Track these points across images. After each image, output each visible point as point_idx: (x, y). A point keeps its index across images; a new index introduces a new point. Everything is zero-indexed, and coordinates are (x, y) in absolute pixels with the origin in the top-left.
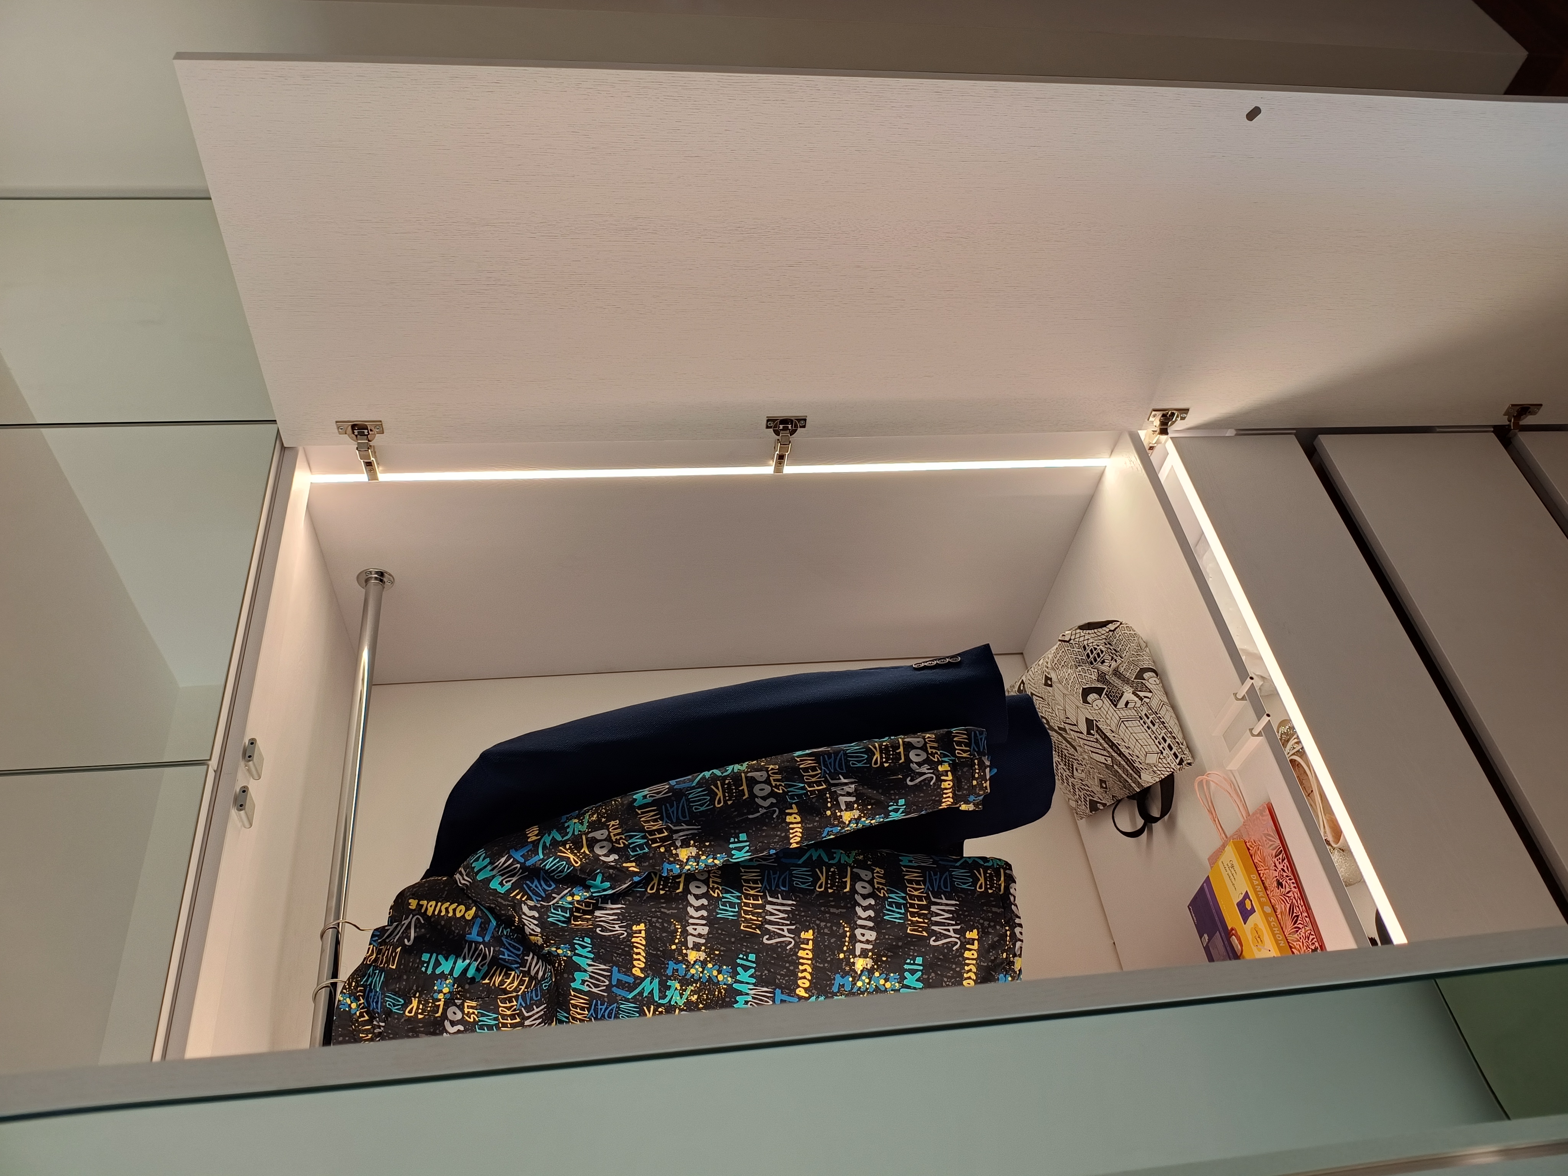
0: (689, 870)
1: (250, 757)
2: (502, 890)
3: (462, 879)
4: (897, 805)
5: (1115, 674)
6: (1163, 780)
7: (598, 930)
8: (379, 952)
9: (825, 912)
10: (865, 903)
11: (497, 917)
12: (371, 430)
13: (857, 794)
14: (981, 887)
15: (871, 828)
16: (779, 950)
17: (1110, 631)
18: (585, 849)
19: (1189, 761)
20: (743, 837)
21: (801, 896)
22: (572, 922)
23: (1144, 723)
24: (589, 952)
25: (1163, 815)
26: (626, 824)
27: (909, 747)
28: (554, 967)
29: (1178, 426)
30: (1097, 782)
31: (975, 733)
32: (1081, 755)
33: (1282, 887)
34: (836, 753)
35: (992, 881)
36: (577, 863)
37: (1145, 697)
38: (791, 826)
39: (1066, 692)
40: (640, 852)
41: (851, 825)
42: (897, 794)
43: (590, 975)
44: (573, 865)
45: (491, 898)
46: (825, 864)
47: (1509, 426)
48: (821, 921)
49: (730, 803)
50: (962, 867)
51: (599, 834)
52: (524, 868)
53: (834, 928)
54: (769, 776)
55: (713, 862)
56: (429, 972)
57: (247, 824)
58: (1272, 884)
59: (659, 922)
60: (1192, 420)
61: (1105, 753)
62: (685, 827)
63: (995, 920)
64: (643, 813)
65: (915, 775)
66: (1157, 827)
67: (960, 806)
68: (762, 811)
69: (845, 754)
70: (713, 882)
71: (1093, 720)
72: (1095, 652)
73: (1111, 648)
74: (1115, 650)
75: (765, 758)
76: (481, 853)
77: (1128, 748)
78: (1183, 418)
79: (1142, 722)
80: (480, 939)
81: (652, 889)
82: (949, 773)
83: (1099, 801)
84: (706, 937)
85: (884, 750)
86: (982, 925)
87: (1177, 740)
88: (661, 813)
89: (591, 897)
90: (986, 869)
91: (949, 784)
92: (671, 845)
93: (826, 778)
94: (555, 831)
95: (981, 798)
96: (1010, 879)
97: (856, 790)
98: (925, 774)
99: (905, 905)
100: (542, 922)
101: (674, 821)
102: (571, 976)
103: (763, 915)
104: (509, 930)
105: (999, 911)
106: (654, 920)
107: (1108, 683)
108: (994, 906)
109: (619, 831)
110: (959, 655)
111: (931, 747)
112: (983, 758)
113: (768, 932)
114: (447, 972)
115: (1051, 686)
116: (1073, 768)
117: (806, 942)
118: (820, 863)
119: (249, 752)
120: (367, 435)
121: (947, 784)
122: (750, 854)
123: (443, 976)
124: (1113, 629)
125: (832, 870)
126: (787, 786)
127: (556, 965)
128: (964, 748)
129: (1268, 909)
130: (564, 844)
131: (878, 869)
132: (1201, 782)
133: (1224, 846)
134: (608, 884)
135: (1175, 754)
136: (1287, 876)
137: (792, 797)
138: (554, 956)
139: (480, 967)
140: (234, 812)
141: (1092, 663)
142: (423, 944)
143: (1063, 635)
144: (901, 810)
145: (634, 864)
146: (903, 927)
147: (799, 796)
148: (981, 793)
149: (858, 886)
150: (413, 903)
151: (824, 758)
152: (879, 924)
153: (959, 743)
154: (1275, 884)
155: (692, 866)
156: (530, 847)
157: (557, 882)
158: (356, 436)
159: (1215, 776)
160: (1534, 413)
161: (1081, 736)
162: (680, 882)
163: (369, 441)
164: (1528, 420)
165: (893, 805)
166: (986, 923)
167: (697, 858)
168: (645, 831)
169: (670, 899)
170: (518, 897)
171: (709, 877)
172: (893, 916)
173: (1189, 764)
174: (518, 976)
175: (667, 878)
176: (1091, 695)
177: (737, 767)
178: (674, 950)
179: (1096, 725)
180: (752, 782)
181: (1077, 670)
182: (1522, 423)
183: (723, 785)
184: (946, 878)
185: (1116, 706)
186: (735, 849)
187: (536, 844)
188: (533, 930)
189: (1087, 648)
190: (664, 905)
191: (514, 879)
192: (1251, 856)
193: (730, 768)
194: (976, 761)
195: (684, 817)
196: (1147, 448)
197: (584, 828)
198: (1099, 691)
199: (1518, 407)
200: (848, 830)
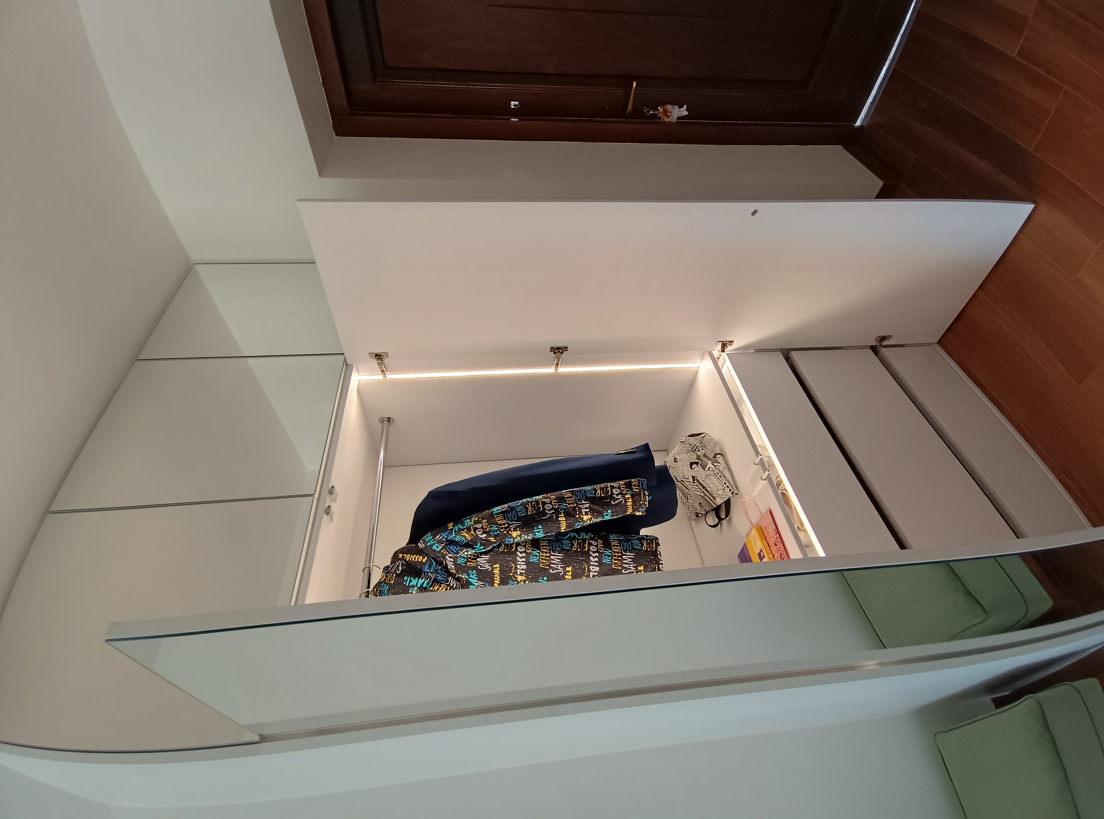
0: (517, 541)
1: (331, 493)
2: (438, 550)
3: (421, 545)
4: (608, 513)
5: (704, 456)
6: (725, 501)
7: (479, 567)
8: (386, 576)
9: (576, 559)
10: (594, 555)
11: (436, 561)
12: (383, 357)
13: (590, 508)
14: (645, 548)
15: (597, 523)
16: (557, 575)
17: (702, 437)
18: (472, 532)
19: (736, 493)
20: (540, 527)
21: (566, 552)
22: (468, 563)
23: (717, 476)
24: (476, 577)
25: (726, 517)
26: (490, 521)
27: (612, 487)
28: (461, 583)
29: (729, 349)
30: (698, 504)
31: (642, 481)
32: (691, 492)
33: (777, 546)
34: (581, 491)
35: (649, 545)
36: (469, 538)
37: (717, 465)
38: (561, 522)
39: (683, 464)
40: (495, 533)
41: (588, 522)
42: (608, 508)
44: (467, 539)
45: (433, 553)
46: (577, 539)
47: (877, 345)
48: (575, 563)
49: (534, 512)
50: (638, 539)
51: (479, 526)
52: (447, 540)
53: (581, 566)
54: (551, 501)
55: (527, 537)
56: (407, 585)
57: (330, 521)
58: (772, 545)
59: (505, 564)
60: (735, 346)
61: (701, 491)
62: (515, 522)
63: (651, 561)
64: (497, 517)
65: (615, 500)
66: (723, 522)
67: (636, 513)
68: (549, 516)
69: (585, 491)
70: (528, 546)
71: (695, 476)
72: (695, 446)
73: (702, 445)
74: (704, 446)
75: (550, 493)
76: (429, 534)
77: (710, 488)
78: (731, 345)
79: (716, 476)
80: (429, 571)
81: (501, 549)
82: (630, 499)
83: (699, 512)
84: (525, 570)
85: (602, 489)
86: (645, 564)
87: (731, 484)
88: (504, 517)
89: (475, 553)
90: (647, 540)
91: (630, 503)
92: (509, 530)
93: (576, 501)
94: (460, 524)
95: (645, 509)
96: (658, 544)
97: (589, 506)
98: (619, 499)
99: (611, 556)
100: (455, 563)
101: (510, 520)
103: (550, 560)
104: (441, 567)
105: (652, 558)
106: (503, 562)
107: (701, 460)
108: (651, 556)
109: (487, 524)
110: (635, 448)
111: (622, 488)
112: (645, 492)
113: (552, 567)
114: (415, 585)
115: (677, 462)
116: (688, 498)
117: (569, 572)
118: (574, 538)
119: (331, 491)
120: (382, 359)
121: (629, 503)
122: (543, 534)
123: (413, 586)
124: (703, 436)
125: (580, 541)
126: (559, 505)
127: (462, 582)
128: (637, 487)
129: (771, 556)
130: (463, 530)
131: (599, 541)
132: (741, 501)
133: (752, 529)
134: (483, 547)
135: (730, 490)
136: (779, 541)
137: (561, 510)
138: (461, 578)
139: (429, 582)
140: (325, 516)
141: (694, 451)
142: (404, 573)
143: (682, 440)
144: (609, 515)
145: (493, 538)
146: (611, 565)
147: (565, 509)
148: (644, 507)
149: (591, 548)
150: (401, 556)
151: (575, 493)
152: (600, 564)
153: (635, 486)
154: (774, 544)
155: (518, 539)
156: (449, 531)
157: (460, 546)
158: (377, 359)
159: (747, 499)
160: (888, 340)
161: (690, 483)
162: (513, 546)
163: (383, 361)
164: (886, 343)
165: (606, 513)
166: (647, 563)
167: (520, 536)
168: (497, 524)
169: (509, 553)
170: (445, 553)
171: (526, 544)
172: (606, 560)
173: (737, 494)
174: (445, 586)
175: (508, 545)
176: (694, 465)
177: (538, 497)
178: (512, 576)
179: (696, 478)
180: (544, 503)
181: (688, 454)
182: (883, 344)
183: (531, 505)
184: (629, 544)
185: (704, 469)
186: (537, 532)
187: (452, 530)
188: (451, 567)
189: (692, 445)
190: (507, 556)
191: (443, 545)
192: (763, 533)
193: (535, 498)
194: (642, 493)
195: (515, 518)
196: (716, 358)
197: (472, 523)
198: (697, 463)
199: (881, 337)
200: (586, 524)
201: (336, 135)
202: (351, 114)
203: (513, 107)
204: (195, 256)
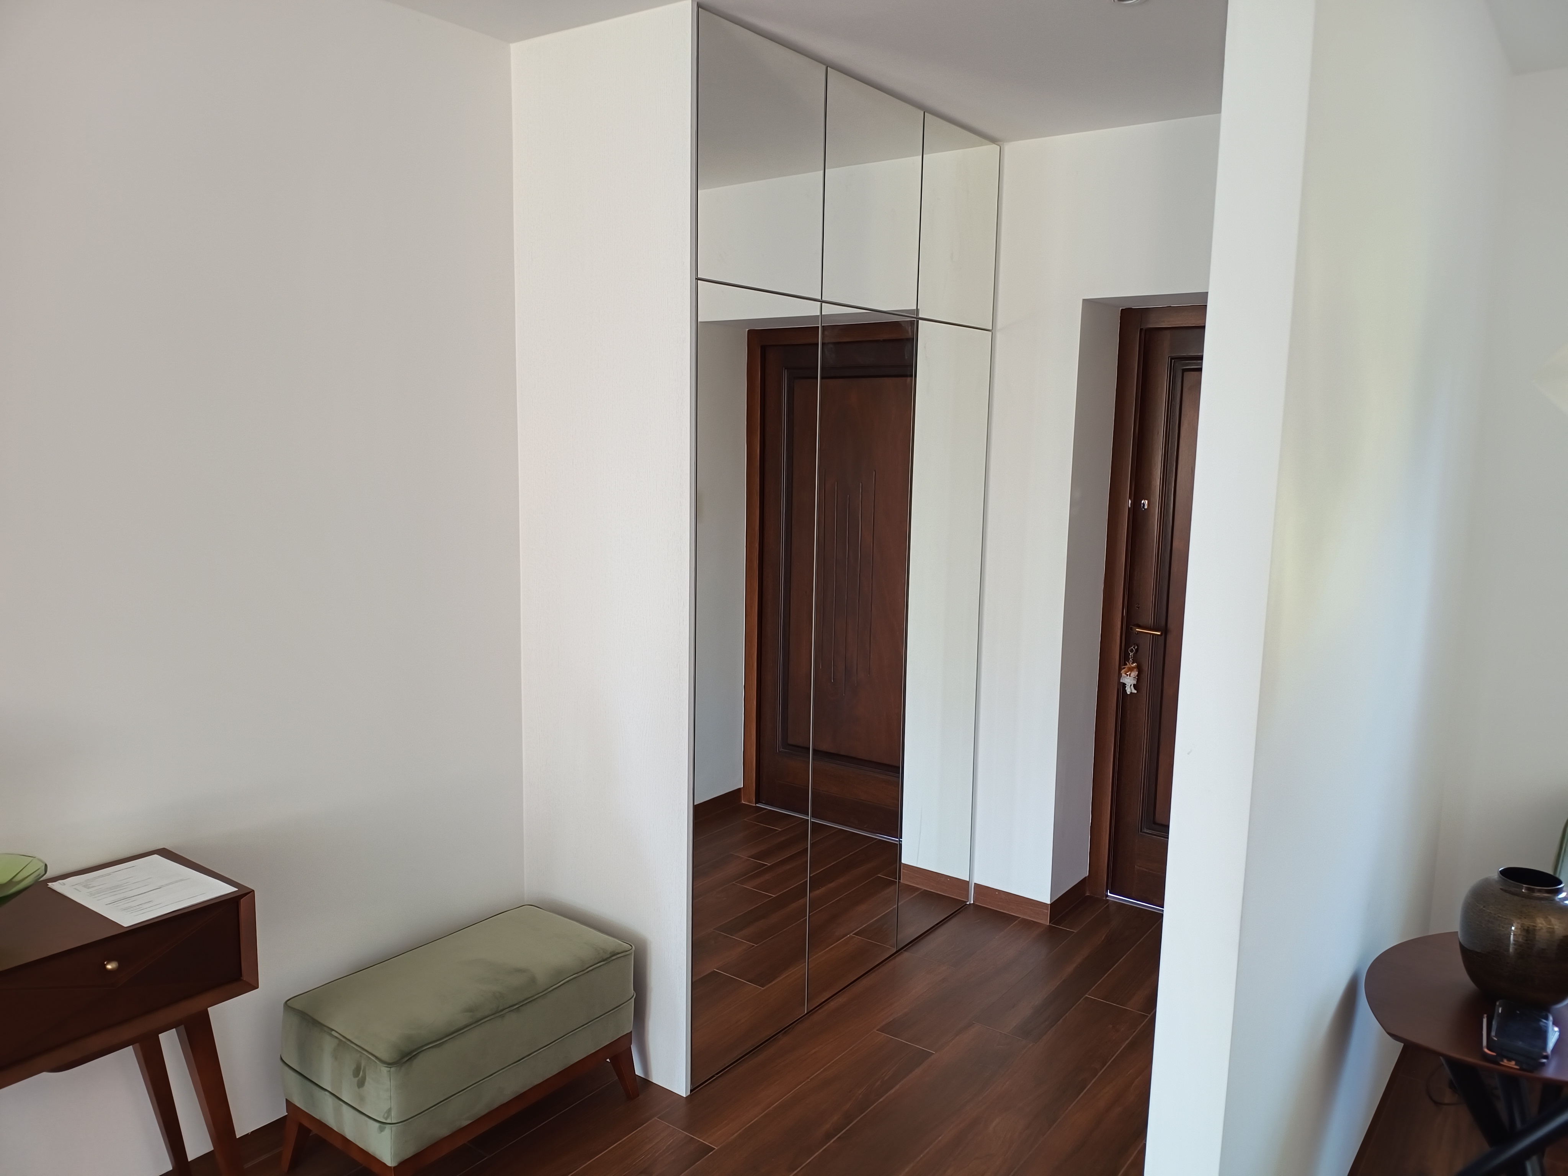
201: (1122, 309)
202: (1141, 330)
203: (1143, 502)
204: (1008, 148)
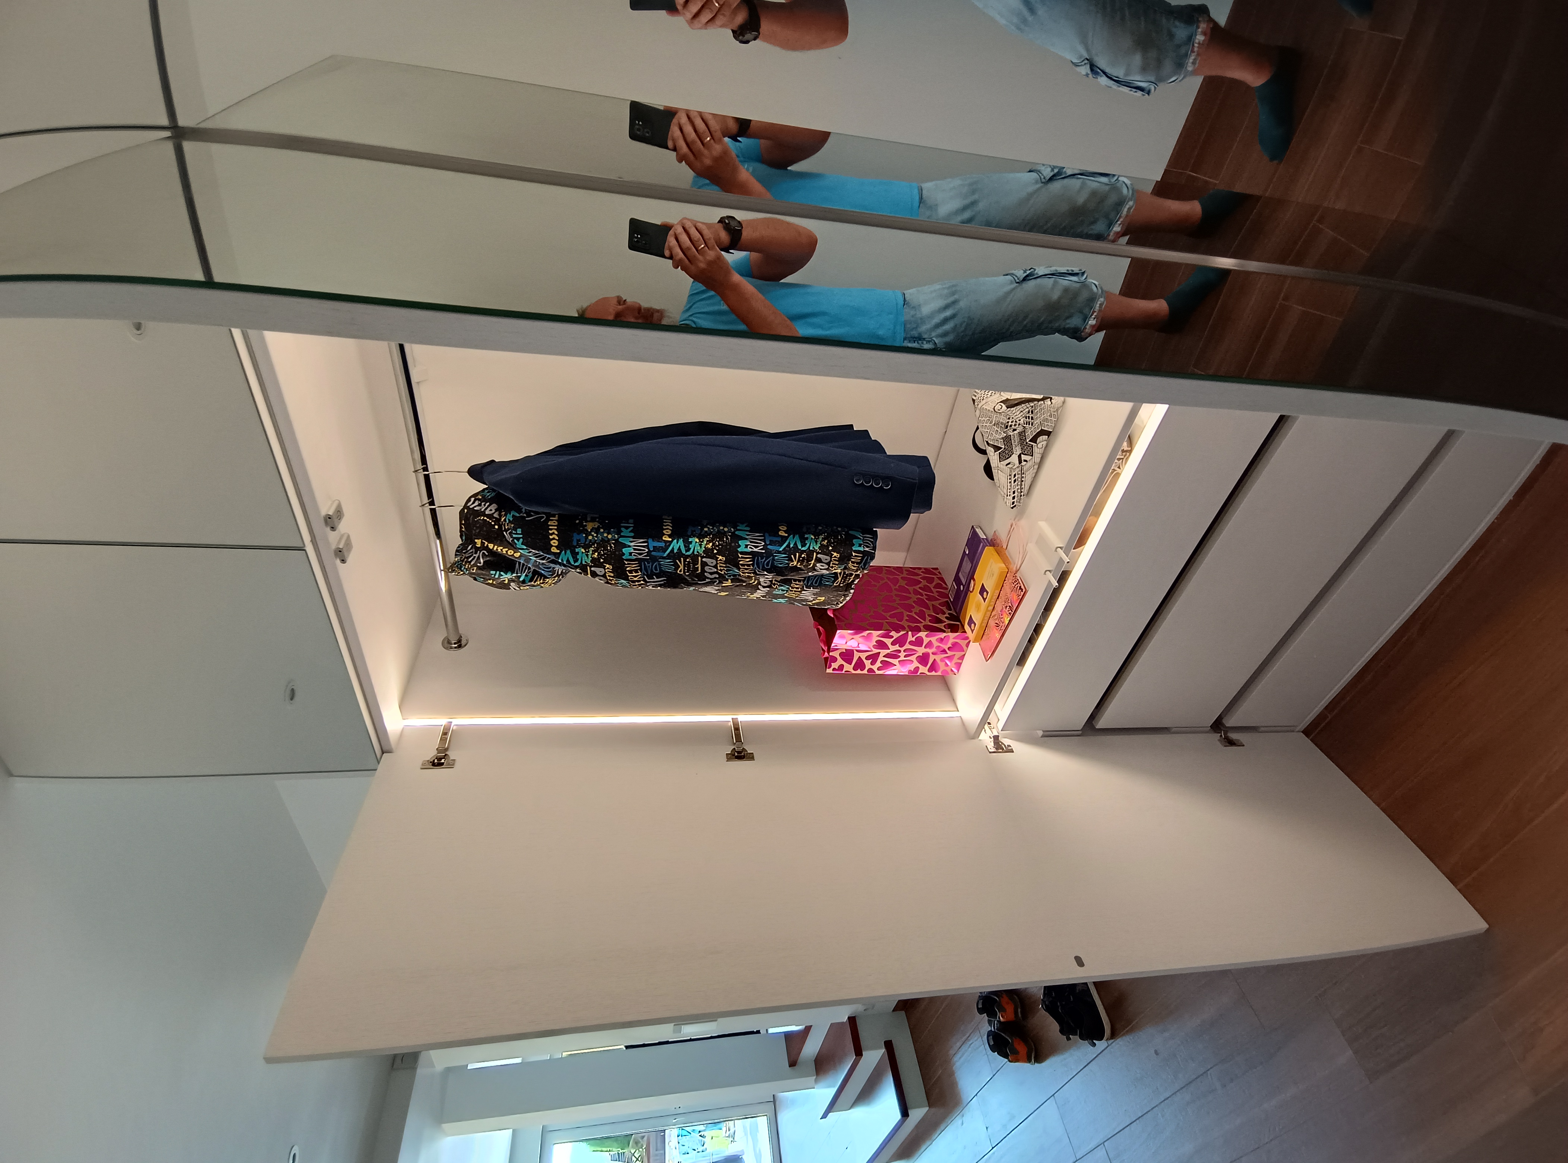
5: (1019, 436)
37: (1025, 460)
43: (633, 548)
74: (1032, 417)
87: (1022, 493)
102: (621, 553)
150: (479, 542)
